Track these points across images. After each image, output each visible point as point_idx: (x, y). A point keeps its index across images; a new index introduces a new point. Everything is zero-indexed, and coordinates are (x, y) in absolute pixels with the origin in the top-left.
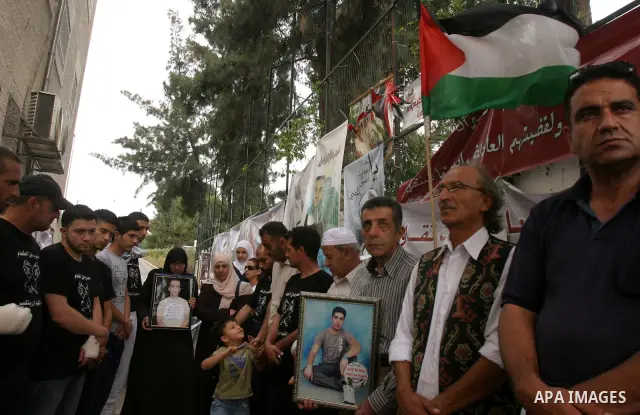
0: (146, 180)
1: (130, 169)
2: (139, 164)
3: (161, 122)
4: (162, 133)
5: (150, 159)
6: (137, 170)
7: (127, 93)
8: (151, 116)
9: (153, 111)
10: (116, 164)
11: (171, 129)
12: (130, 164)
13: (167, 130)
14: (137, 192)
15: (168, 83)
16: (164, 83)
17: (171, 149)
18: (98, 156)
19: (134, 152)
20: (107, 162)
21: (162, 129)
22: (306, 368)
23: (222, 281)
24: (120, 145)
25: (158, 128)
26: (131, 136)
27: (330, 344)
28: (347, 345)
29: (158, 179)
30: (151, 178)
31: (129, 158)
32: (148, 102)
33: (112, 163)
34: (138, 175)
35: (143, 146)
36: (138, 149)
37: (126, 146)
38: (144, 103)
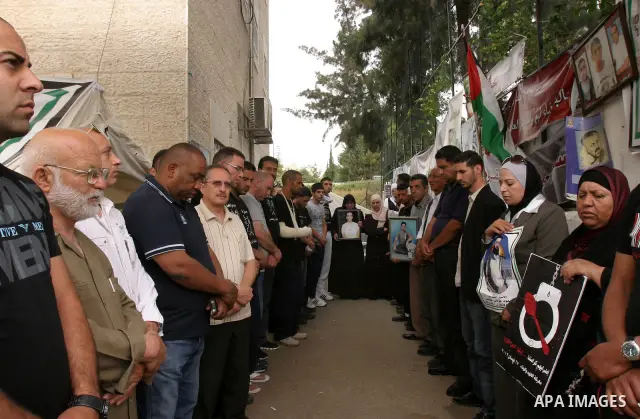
0: (331, 124)
1: (316, 116)
2: (323, 111)
3: (337, 69)
4: (340, 79)
5: (332, 105)
6: (321, 116)
7: (304, 48)
8: (327, 65)
9: (329, 60)
10: (304, 115)
11: (347, 74)
12: (316, 112)
13: (344, 76)
14: (324, 136)
15: (338, 42)
16: (334, 42)
17: (348, 92)
18: (288, 110)
19: (317, 101)
20: (296, 114)
21: (338, 75)
22: (394, 246)
23: (377, 211)
24: (304, 97)
25: (336, 75)
26: (312, 88)
27: (401, 237)
28: (407, 237)
29: (341, 121)
30: (335, 121)
31: (313, 106)
32: (324, 53)
33: (300, 114)
34: (324, 121)
35: (324, 94)
36: (320, 97)
37: (309, 97)
38: (319, 54)
